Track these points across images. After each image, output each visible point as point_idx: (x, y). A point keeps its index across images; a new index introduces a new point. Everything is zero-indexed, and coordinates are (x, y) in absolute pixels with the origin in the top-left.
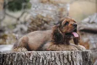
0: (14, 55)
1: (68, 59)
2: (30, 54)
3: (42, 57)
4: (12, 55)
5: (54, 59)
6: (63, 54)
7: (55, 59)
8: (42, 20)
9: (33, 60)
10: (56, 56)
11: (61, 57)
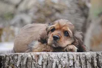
0: (16, 58)
1: (92, 63)
2: (38, 56)
3: (55, 60)
4: (13, 58)
5: (72, 64)
6: (85, 57)
7: (74, 63)
8: (53, 8)
9: (42, 65)
10: (75, 60)
11: (83, 61)
